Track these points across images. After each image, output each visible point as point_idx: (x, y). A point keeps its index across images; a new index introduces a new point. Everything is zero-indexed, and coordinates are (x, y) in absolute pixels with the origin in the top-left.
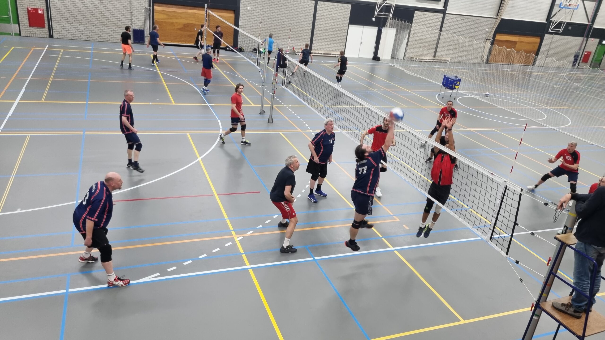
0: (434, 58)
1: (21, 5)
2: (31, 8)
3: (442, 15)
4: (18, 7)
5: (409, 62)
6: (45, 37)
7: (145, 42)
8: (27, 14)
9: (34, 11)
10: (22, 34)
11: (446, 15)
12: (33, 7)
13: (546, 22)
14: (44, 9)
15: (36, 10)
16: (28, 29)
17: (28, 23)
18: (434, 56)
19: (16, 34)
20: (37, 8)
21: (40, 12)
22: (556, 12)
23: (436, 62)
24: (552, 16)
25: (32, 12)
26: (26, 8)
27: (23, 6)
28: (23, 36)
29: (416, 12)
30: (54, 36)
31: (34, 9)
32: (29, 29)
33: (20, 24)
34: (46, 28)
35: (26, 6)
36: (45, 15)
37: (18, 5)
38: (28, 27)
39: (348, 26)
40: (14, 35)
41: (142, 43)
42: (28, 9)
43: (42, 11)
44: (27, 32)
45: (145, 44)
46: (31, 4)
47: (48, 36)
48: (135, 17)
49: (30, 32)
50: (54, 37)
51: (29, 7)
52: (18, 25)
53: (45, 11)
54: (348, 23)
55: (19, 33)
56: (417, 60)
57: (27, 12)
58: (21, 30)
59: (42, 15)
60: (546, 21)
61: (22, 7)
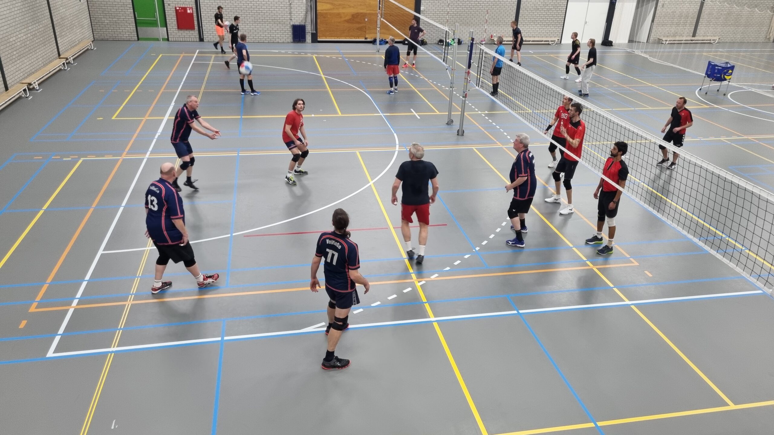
0: (693, 38)
1: (169, 5)
2: (179, 7)
4: (165, 7)
5: (656, 45)
6: (195, 40)
7: (307, 40)
8: (175, 14)
9: (182, 11)
10: (170, 39)
12: (182, 6)
14: (193, 8)
15: (185, 9)
16: (176, 32)
17: (176, 25)
18: (694, 35)
19: (163, 39)
20: (186, 6)
21: (189, 11)
23: (696, 43)
25: (181, 12)
26: (174, 7)
27: (171, 5)
28: (171, 41)
30: (204, 39)
31: (183, 8)
32: (178, 32)
33: (168, 27)
34: (196, 30)
35: (174, 5)
36: (195, 15)
37: (165, 5)
38: (177, 29)
39: (566, 1)
40: (161, 40)
41: (303, 41)
42: (176, 8)
43: (191, 10)
44: (175, 36)
45: (306, 42)
46: (180, 3)
47: (198, 39)
48: (295, 10)
49: (178, 36)
50: (205, 41)
51: (177, 6)
52: (165, 28)
53: (195, 10)
55: (166, 37)
56: (667, 42)
57: (175, 12)
58: (169, 34)
59: (192, 14)
61: (169, 7)
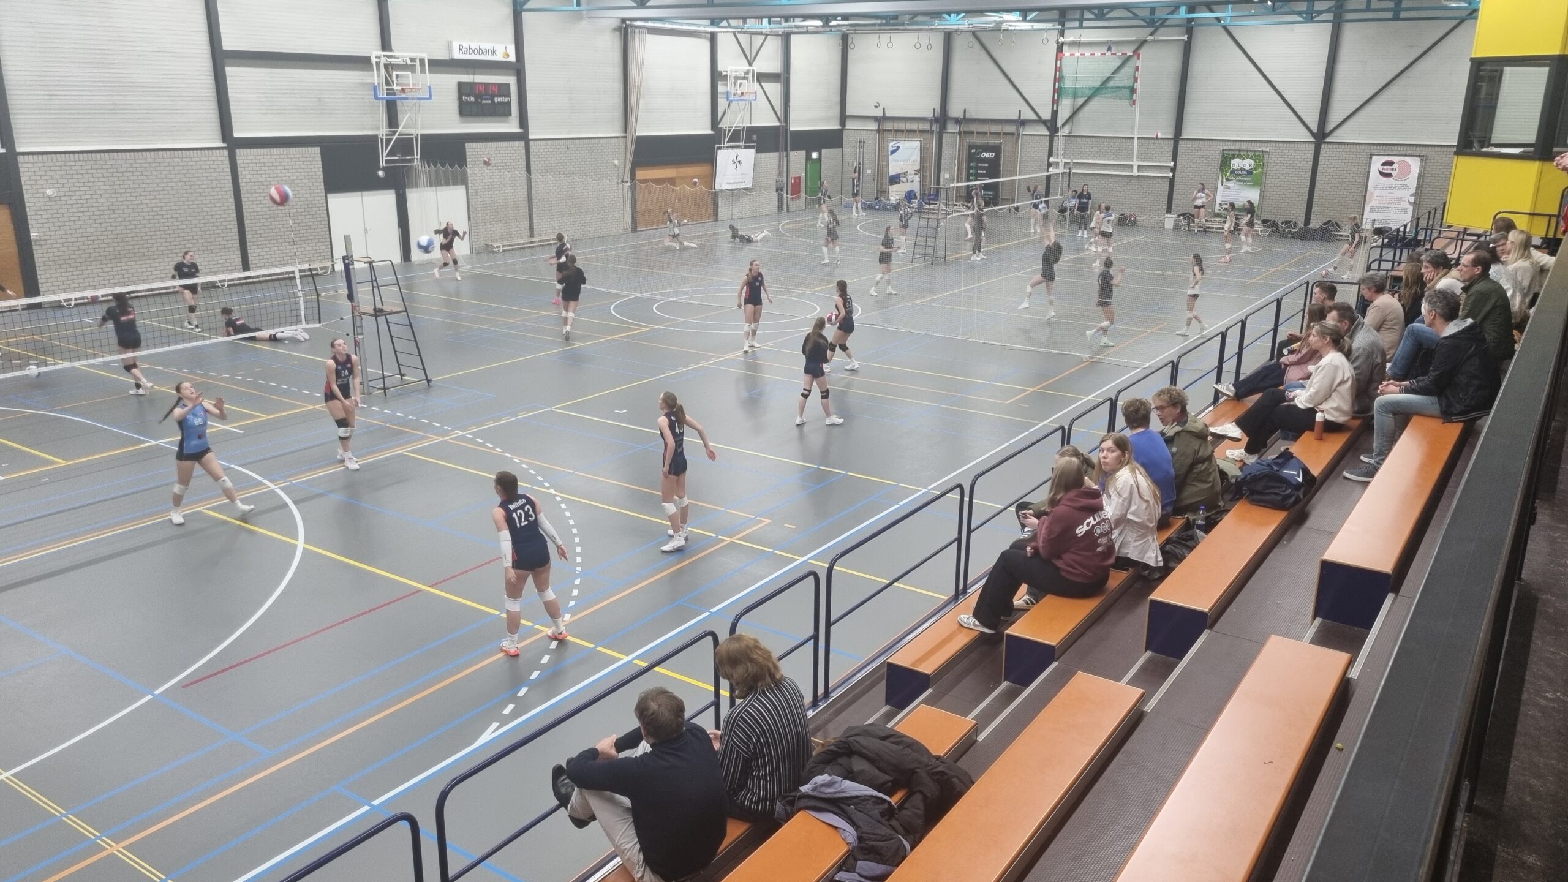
0: (532, 239)
3: (522, 144)
5: (484, 256)
11: (532, 143)
13: (712, 132)
22: (723, 110)
24: (719, 118)
29: (468, 146)
39: (324, 198)
54: (323, 191)
56: (501, 249)
60: (713, 129)
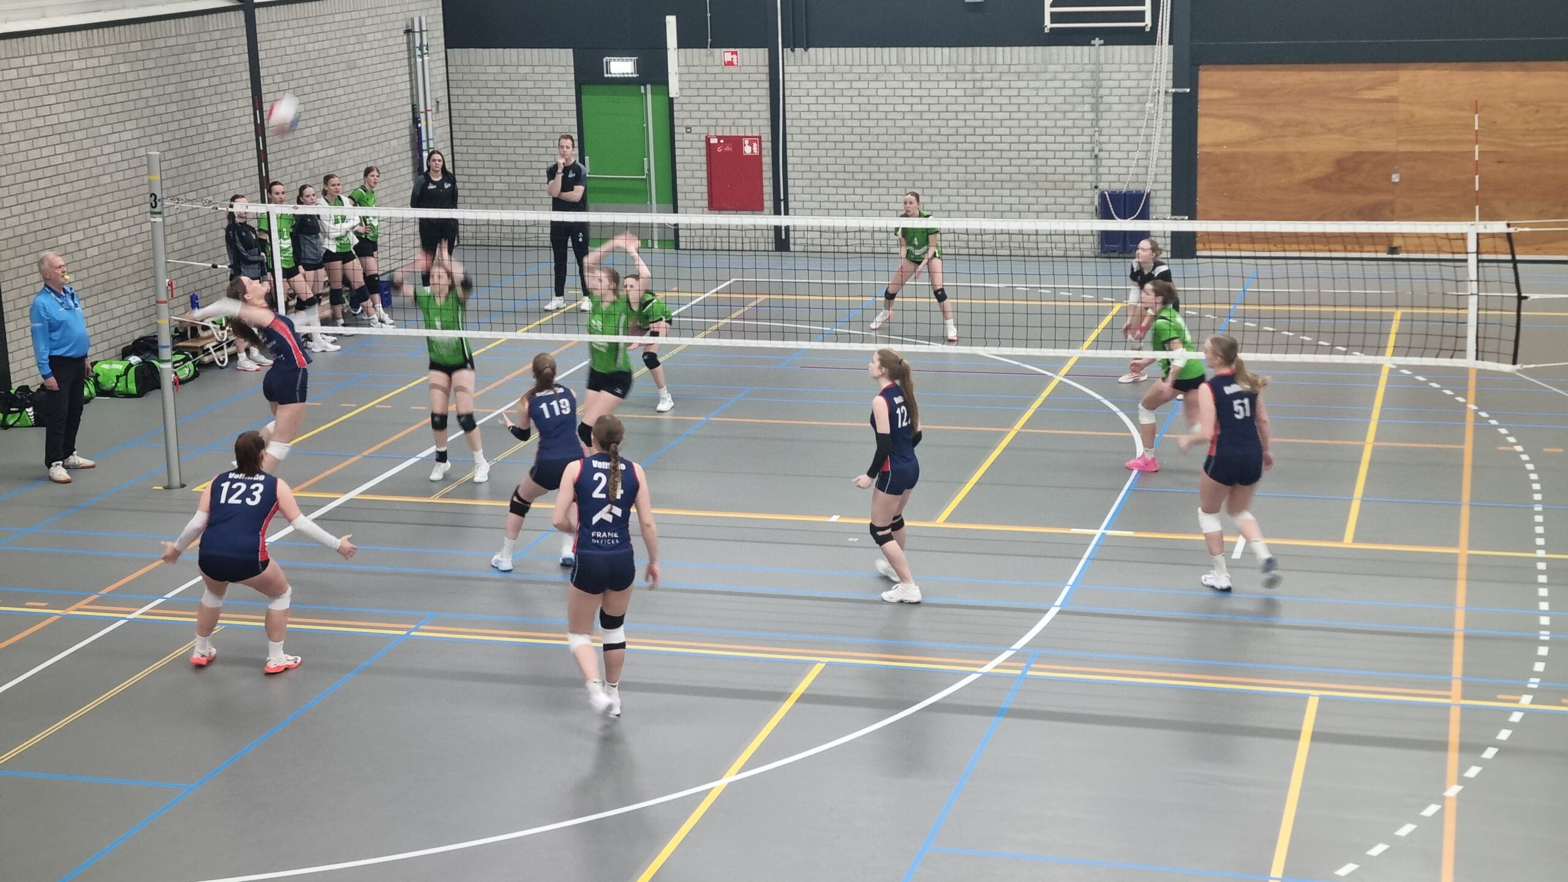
1: (689, 130)
2: (719, 138)
4: (677, 137)
6: (760, 247)
8: (704, 160)
9: (728, 149)
10: (682, 244)
12: (727, 134)
14: (763, 139)
15: (736, 142)
16: (703, 217)
17: (706, 196)
19: (663, 244)
20: (741, 134)
21: (747, 150)
25: (723, 152)
26: (703, 138)
27: (694, 130)
28: (685, 251)
30: (791, 242)
31: (729, 140)
32: (708, 217)
33: (680, 203)
34: (766, 208)
35: (705, 130)
36: (767, 160)
37: (677, 130)
38: (706, 210)
40: (656, 246)
42: (708, 140)
43: (755, 145)
44: (699, 233)
46: (721, 122)
47: (771, 247)
48: (1114, 139)
49: (708, 233)
50: (792, 248)
51: (712, 133)
52: (671, 207)
53: (767, 145)
55: (672, 237)
57: (704, 152)
59: (757, 159)
61: (688, 136)
